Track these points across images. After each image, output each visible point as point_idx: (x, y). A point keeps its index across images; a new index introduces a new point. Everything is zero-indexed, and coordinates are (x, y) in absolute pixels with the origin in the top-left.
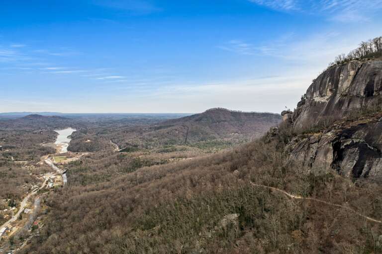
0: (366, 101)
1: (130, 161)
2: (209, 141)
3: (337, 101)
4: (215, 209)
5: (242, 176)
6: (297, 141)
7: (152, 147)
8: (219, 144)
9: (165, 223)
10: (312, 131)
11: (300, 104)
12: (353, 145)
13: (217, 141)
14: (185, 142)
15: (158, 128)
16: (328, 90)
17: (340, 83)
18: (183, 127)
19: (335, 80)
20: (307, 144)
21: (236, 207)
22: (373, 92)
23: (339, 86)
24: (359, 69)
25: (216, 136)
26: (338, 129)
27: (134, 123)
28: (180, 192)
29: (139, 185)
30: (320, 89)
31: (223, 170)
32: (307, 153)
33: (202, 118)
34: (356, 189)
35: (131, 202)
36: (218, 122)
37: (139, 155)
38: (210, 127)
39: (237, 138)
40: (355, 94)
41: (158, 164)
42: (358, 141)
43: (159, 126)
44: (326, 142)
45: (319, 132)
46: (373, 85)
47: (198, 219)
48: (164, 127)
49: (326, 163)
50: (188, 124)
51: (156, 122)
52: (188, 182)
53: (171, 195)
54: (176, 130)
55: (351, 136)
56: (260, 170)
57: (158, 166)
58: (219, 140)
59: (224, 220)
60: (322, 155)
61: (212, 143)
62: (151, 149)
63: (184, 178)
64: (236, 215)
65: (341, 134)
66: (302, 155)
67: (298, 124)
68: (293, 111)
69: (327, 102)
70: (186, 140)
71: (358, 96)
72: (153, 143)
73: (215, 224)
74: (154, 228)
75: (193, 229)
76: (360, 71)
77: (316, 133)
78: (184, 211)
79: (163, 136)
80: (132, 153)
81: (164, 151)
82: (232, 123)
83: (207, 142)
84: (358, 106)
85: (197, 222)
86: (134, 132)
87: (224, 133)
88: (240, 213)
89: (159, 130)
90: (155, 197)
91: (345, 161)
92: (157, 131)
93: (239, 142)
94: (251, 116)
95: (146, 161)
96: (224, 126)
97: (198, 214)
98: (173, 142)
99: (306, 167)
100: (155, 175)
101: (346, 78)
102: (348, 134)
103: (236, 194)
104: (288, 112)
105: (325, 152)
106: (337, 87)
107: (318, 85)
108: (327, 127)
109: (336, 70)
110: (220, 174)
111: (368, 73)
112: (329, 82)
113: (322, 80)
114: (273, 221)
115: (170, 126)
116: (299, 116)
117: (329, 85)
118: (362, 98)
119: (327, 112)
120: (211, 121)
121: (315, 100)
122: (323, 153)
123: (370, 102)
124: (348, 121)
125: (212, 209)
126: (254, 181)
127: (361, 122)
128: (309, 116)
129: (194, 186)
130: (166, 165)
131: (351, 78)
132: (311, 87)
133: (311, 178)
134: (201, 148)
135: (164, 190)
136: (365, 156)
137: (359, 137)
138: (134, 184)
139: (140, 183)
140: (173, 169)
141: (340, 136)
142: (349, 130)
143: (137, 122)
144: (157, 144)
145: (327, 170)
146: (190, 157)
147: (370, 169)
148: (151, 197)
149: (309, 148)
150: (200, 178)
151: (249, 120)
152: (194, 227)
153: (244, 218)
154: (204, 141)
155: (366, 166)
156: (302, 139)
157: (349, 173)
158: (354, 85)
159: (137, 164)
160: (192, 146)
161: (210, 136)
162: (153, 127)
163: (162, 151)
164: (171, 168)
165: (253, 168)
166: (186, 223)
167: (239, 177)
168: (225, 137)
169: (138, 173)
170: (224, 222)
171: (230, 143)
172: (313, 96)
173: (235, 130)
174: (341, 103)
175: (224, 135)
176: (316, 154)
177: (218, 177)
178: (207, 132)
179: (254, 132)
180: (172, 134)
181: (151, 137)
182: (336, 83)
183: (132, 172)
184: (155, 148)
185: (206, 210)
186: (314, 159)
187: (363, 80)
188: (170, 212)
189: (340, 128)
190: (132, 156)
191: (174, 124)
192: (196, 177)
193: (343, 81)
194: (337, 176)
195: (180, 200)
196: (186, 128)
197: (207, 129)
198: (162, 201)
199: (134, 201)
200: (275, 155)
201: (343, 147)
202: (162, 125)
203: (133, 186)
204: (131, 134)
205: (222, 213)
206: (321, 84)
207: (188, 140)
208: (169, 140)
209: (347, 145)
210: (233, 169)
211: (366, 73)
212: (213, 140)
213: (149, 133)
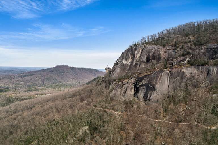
0: (147, 64)
1: (4, 99)
2: (58, 84)
3: (134, 64)
4: (75, 124)
5: (89, 104)
6: (116, 84)
7: (19, 88)
8: (64, 85)
9: (41, 139)
10: (123, 78)
11: (115, 65)
12: (143, 85)
13: (62, 84)
14: (43, 85)
15: (24, 76)
16: (130, 58)
17: (136, 55)
18: (41, 76)
19: (133, 54)
20: (121, 85)
21: (87, 122)
22: (149, 60)
23: (135, 56)
24: (143, 49)
25: (62, 81)
26: (136, 77)
27: (4, 73)
28: (50, 117)
29: (14, 115)
30: (126, 57)
31: (76, 101)
32: (122, 90)
33: (53, 70)
34: (146, 106)
35: (10, 127)
36: (63, 73)
37: (11, 94)
38: (58, 76)
39: (74, 82)
40: (142, 61)
41: (26, 99)
42: (145, 83)
43: (24, 75)
44: (131, 84)
45: (127, 79)
46: (149, 57)
47: (64, 133)
48: (28, 76)
49: (131, 94)
50: (44, 73)
51: (22, 73)
52: (55, 110)
53: (43, 119)
54: (37, 77)
55: (142, 81)
56: (98, 100)
57: (28, 101)
58: (64, 83)
59: (80, 131)
60: (129, 90)
61: (60, 85)
62: (19, 89)
63: (51, 108)
64: (87, 127)
65: (137, 80)
66: (119, 91)
67: (115, 74)
68: (111, 68)
69: (130, 64)
70: (43, 84)
71: (143, 62)
72: (20, 86)
73: (75, 134)
74: (32, 143)
75: (61, 140)
76: (144, 50)
77: (126, 79)
78: (54, 129)
79: (28, 81)
80: (6, 93)
81: (29, 91)
82: (71, 73)
83: (57, 84)
84: (144, 66)
85: (64, 134)
86: (6, 79)
87: (66, 79)
88: (90, 125)
89: (25, 77)
90: (31, 122)
91: (140, 93)
92: (24, 78)
93: (76, 84)
94: (82, 70)
95: (17, 98)
96: (66, 75)
97: (64, 129)
98: (34, 85)
99: (122, 97)
100: (26, 107)
101: (138, 53)
102: (140, 80)
103: (87, 115)
104: (109, 68)
105: (131, 89)
106: (134, 57)
107: (124, 55)
108: (131, 76)
109: (134, 49)
110: (75, 104)
111: (147, 51)
112: (130, 54)
113: (127, 53)
114: (110, 128)
115: (32, 75)
116: (115, 71)
117: (130, 56)
118: (145, 62)
119: (130, 69)
120: (59, 72)
121: (123, 63)
122: (130, 89)
123: (148, 65)
124: (140, 73)
125: (73, 125)
126: (95, 106)
127: (146, 74)
128: (120, 71)
129: (59, 112)
130: (33, 100)
131: (140, 53)
132: (121, 56)
133: (125, 102)
134: (53, 88)
135: (38, 116)
136: (148, 90)
137: (145, 82)
138: (10, 114)
139: (15, 113)
140: (40, 102)
141: (137, 81)
142: (141, 78)
143: (7, 72)
144: (23, 86)
145: (132, 98)
146: (49, 94)
147: (151, 96)
148: (28, 123)
149: (122, 87)
150: (63, 107)
151: (81, 72)
152: (63, 137)
153: (92, 128)
154: (55, 84)
155: (149, 95)
156: (119, 82)
157: (142, 99)
158: (141, 56)
159: (10, 101)
160: (47, 87)
161: (58, 81)
162: (20, 75)
163: (28, 91)
164: (38, 101)
165: (94, 99)
166: (56, 136)
167: (87, 104)
168: (67, 81)
169: (12, 106)
170: (80, 132)
171: (70, 85)
172: (122, 61)
173: (73, 77)
174: (136, 65)
175: (67, 80)
176: (126, 90)
177: (74, 106)
178: (57, 79)
179: (83, 79)
180: (34, 80)
181: (19, 82)
182: (133, 55)
183: (7, 106)
184: (22, 89)
185: (69, 126)
186: (125, 93)
187: (145, 54)
188: (44, 130)
189: (137, 77)
190: (6, 95)
191: (35, 74)
192: (60, 107)
193: (137, 54)
194: (137, 101)
195: (51, 122)
196: (43, 76)
197: (56, 77)
198: (38, 124)
199: (12, 126)
200: (105, 91)
201: (138, 86)
202: (26, 74)
203: (9, 116)
204: (3, 80)
205: (79, 127)
206: (127, 55)
207: (44, 83)
208: (32, 83)
209: (140, 85)
210: (82, 100)
211: (146, 51)
212: (61, 83)
213: (18, 79)
